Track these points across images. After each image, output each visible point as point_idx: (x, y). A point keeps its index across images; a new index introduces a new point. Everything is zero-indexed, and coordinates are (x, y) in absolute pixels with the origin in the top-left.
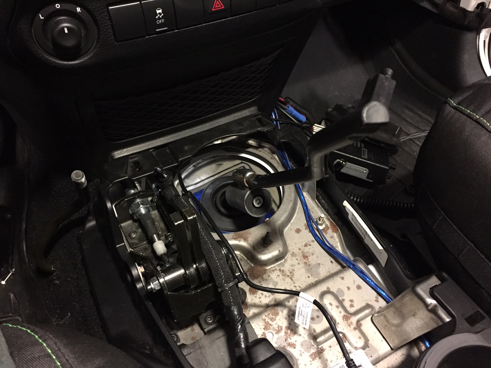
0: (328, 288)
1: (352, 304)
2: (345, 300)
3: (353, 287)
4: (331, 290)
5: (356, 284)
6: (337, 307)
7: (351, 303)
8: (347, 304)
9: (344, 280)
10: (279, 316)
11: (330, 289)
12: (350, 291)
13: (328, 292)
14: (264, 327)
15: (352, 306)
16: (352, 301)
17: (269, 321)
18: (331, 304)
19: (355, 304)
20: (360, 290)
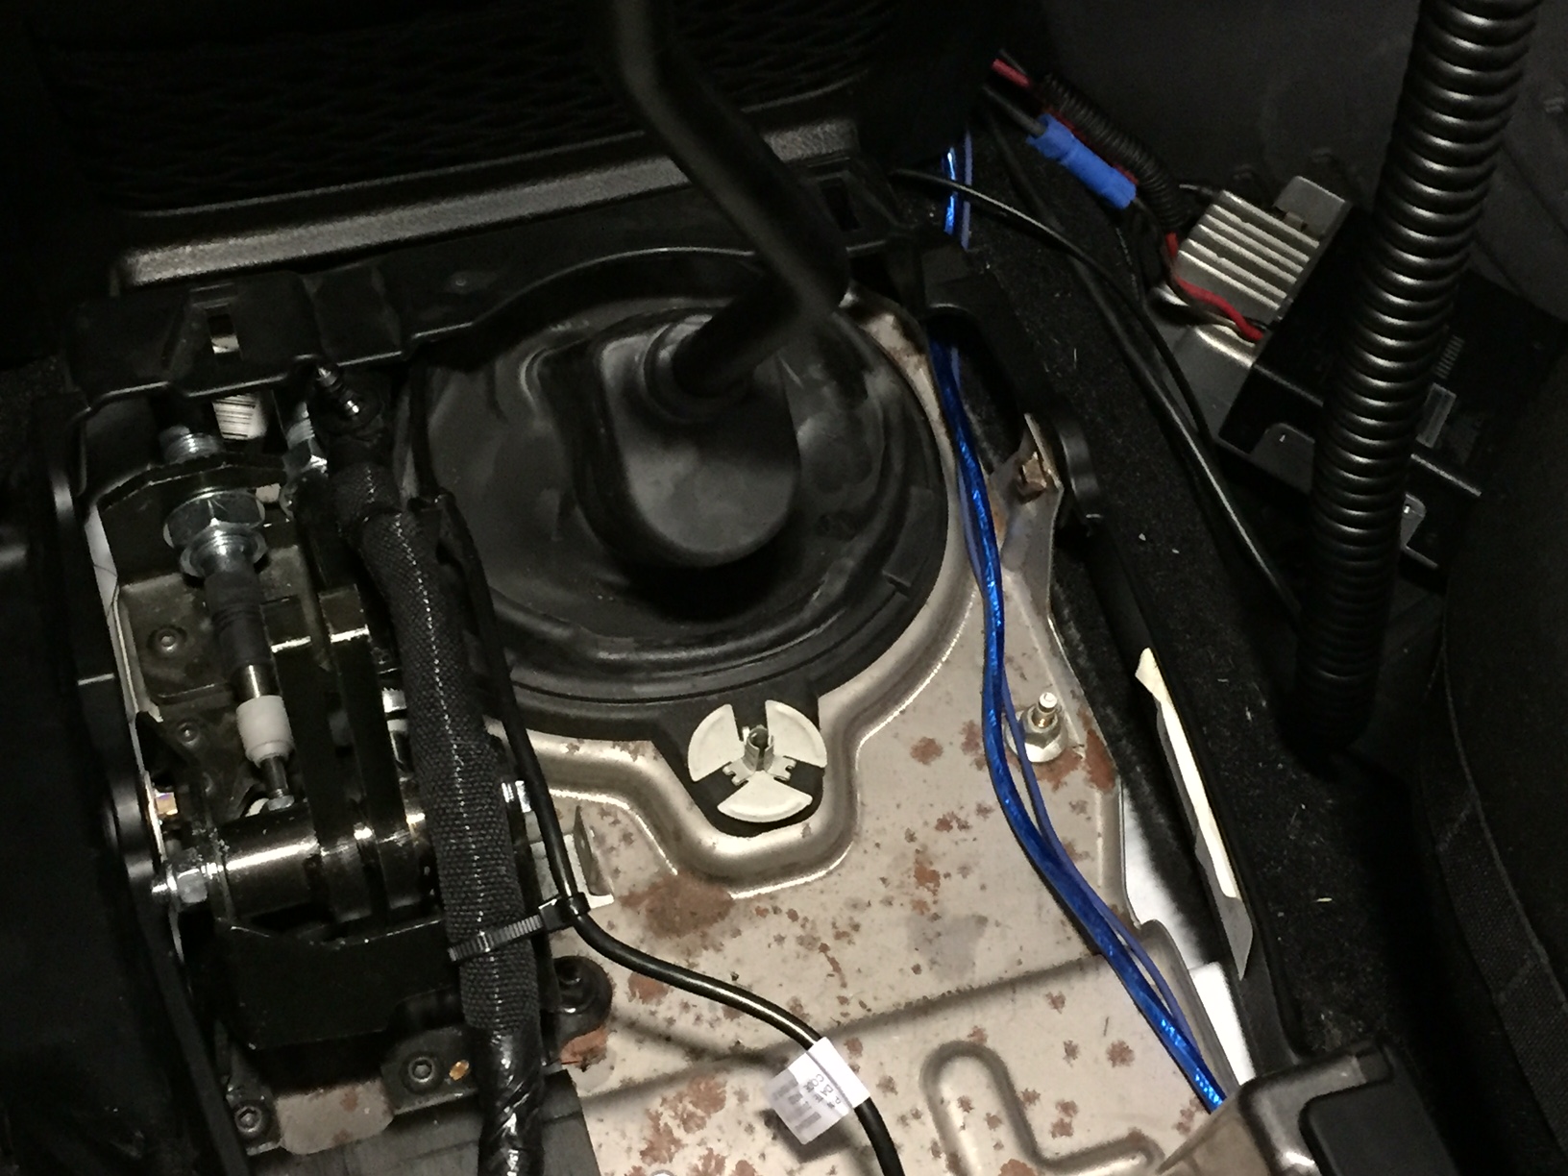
0: (978, 1033)
1: (1067, 1120)
2: (1041, 1097)
3: (1094, 1050)
4: (990, 1044)
5: (1113, 1037)
6: (992, 1122)
7: (1062, 1115)
8: (1041, 1118)
9: (1064, 1010)
10: (721, 1113)
11: (983, 1039)
12: (1073, 1061)
13: (975, 1050)
14: (644, 1146)
15: (1063, 1129)
16: (1068, 1108)
17: (673, 1124)
18: (966, 1105)
19: (1077, 1122)
20: (1121, 1070)
